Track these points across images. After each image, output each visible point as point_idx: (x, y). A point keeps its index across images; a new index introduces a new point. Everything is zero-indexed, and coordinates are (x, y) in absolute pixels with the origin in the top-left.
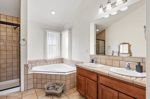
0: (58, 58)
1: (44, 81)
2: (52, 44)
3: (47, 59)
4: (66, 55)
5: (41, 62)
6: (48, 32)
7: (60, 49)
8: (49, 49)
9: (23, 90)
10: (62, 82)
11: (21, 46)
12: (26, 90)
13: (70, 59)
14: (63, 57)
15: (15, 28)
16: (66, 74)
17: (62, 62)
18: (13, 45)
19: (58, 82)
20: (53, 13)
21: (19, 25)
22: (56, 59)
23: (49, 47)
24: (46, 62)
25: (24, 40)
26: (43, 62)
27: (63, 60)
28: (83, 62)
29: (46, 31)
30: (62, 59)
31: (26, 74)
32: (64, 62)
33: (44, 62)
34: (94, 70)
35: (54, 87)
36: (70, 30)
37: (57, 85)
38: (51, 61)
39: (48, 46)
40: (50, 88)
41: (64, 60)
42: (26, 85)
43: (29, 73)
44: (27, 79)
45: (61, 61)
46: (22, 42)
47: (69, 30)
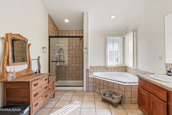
0: (120, 66)
1: (101, 87)
2: (112, 50)
3: (108, 66)
4: (130, 63)
5: (101, 68)
6: (108, 38)
7: (123, 56)
8: (110, 56)
9: (85, 90)
10: (120, 92)
11: (84, 54)
12: (88, 91)
13: (135, 68)
14: (126, 65)
15: (81, 39)
16: (126, 85)
17: (126, 71)
18: (80, 53)
19: (116, 91)
20: (113, 17)
21: (82, 37)
22: (117, 66)
23: (110, 53)
24: (106, 68)
25: (86, 48)
26: (103, 68)
27: (126, 69)
28: (154, 74)
29: (106, 37)
30: (126, 67)
31: (88, 78)
32: (128, 71)
33: (105, 68)
34: (161, 85)
35: (111, 95)
36: (135, 31)
37: (115, 94)
38: (112, 69)
39: (108, 53)
40: (107, 95)
41: (128, 69)
42: (88, 87)
43: (90, 76)
44: (88, 82)
45: (125, 69)
46: (85, 51)
47: (133, 31)
